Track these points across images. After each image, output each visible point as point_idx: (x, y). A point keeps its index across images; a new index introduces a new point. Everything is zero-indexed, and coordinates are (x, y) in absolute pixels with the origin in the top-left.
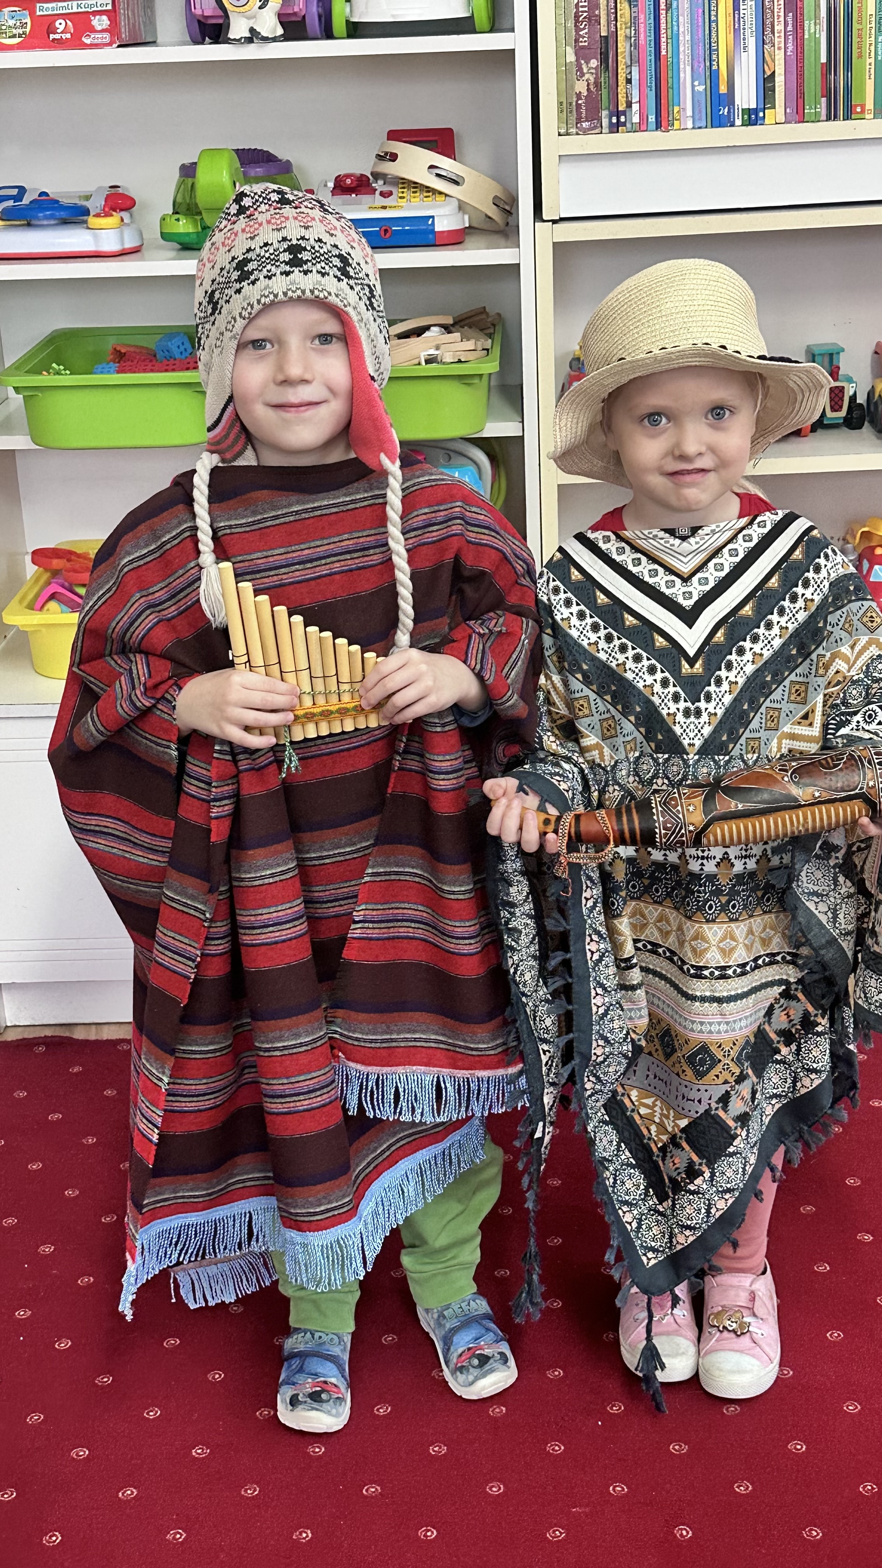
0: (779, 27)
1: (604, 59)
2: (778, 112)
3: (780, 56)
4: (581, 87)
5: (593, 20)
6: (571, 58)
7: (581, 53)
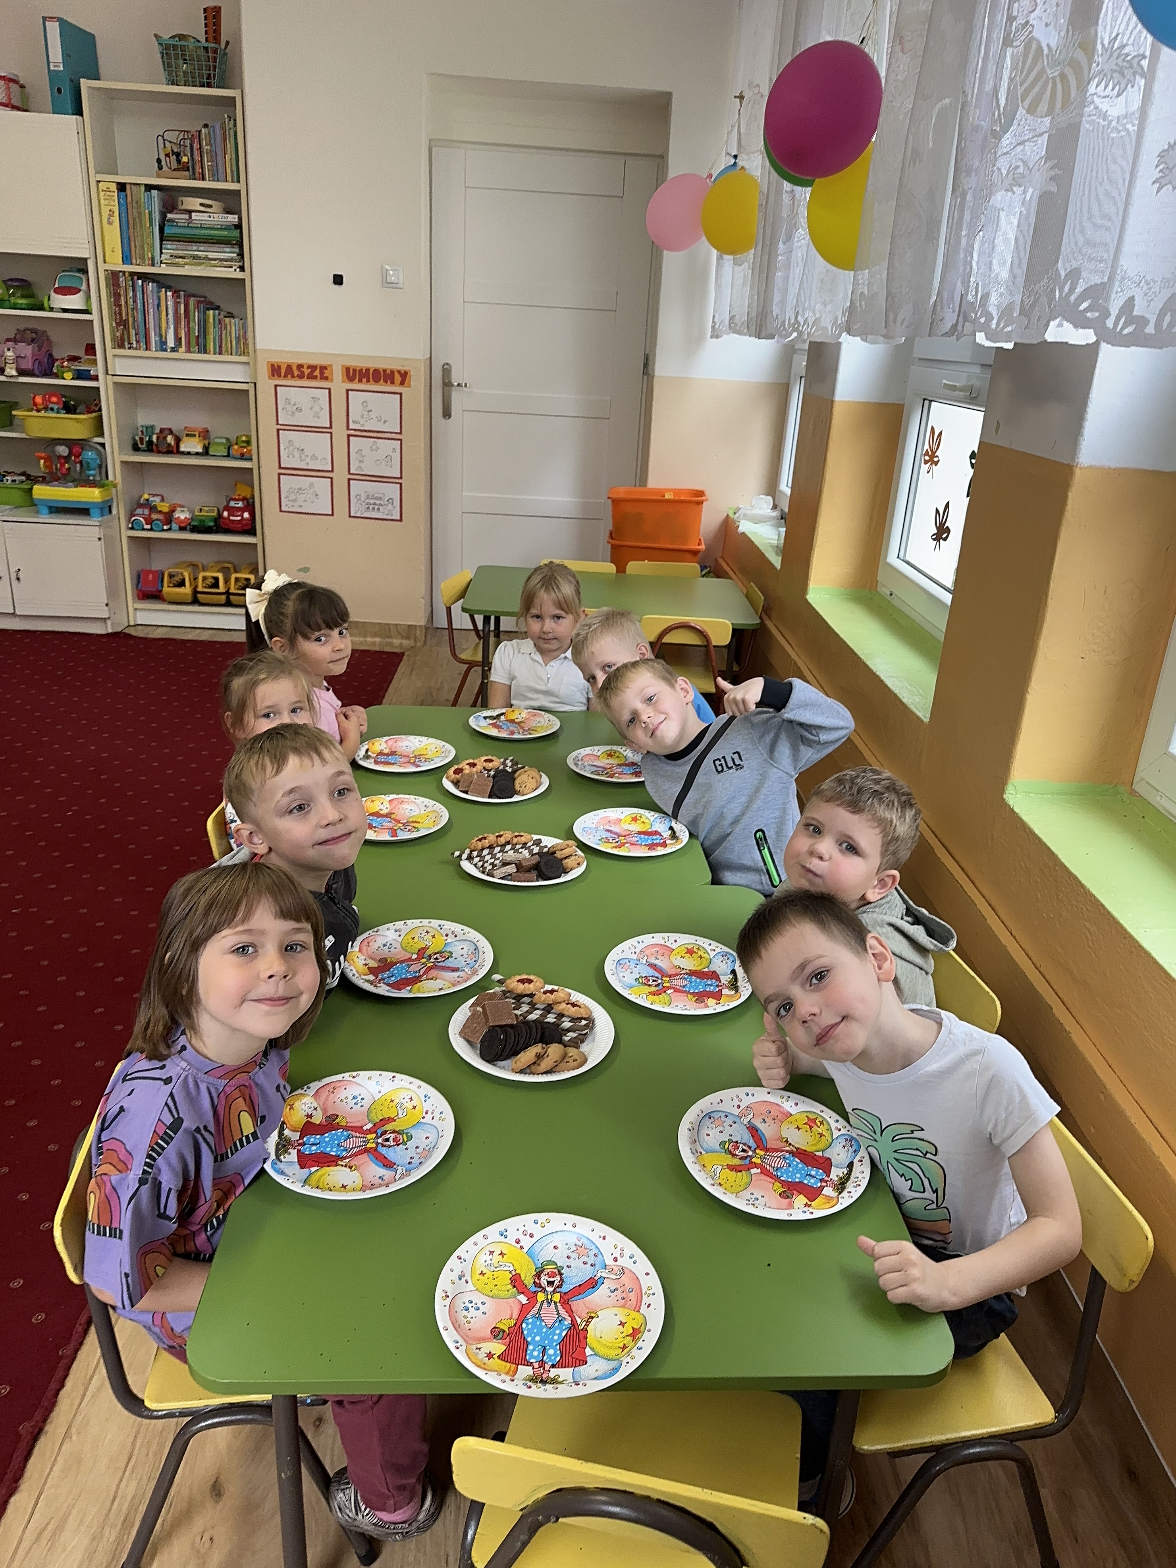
0: (183, 323)
1: (125, 326)
2: (183, 349)
3: (183, 332)
4: (118, 334)
5: (121, 314)
6: (114, 325)
7: (118, 324)
